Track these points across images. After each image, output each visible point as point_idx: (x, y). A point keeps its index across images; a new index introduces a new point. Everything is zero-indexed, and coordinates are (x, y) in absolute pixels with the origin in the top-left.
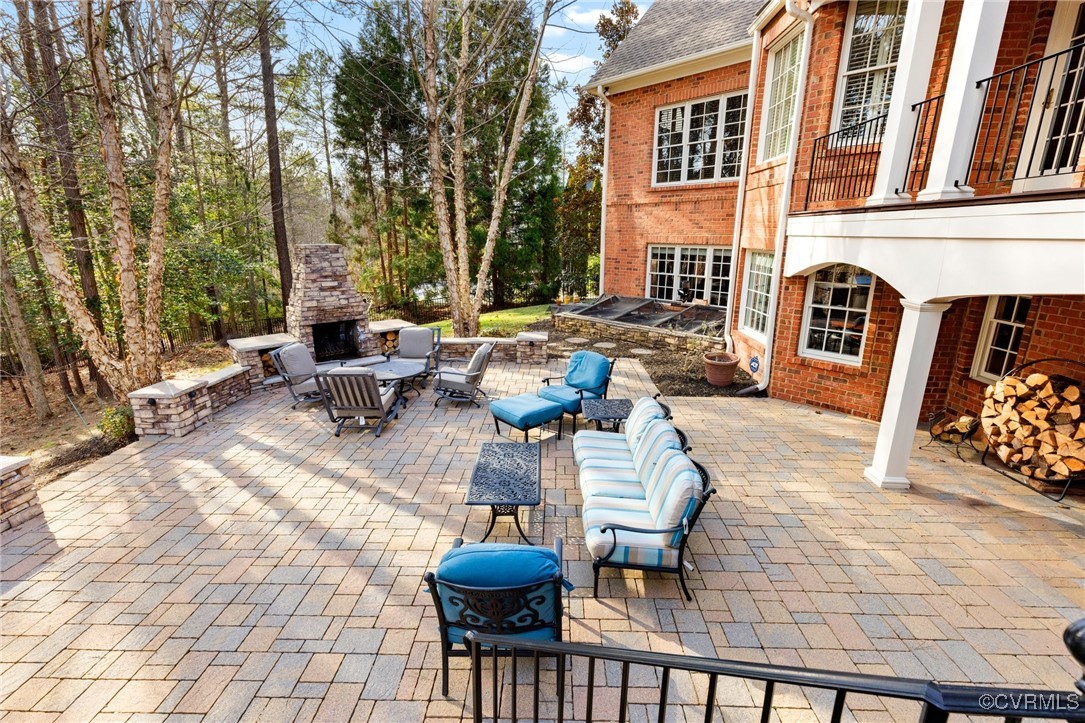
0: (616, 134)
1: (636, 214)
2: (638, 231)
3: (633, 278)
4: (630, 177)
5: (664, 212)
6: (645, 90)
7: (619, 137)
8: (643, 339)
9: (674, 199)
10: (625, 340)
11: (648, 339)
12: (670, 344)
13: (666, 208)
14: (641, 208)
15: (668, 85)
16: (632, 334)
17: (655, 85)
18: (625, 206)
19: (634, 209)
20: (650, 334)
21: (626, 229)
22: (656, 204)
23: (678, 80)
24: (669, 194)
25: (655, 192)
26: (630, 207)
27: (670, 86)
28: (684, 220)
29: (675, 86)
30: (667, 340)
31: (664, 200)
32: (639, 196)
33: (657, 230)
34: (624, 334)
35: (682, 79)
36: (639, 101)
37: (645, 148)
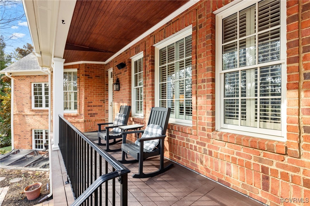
0: (16, 89)
1: (26, 118)
2: (28, 124)
3: (27, 142)
4: (23, 105)
5: (37, 118)
6: (27, 76)
7: (18, 90)
8: (19, 173)
9: (40, 114)
10: (11, 175)
11: (21, 173)
12: (30, 174)
13: (38, 116)
14: (28, 116)
15: (35, 76)
16: (14, 171)
17: (31, 76)
18: (21, 115)
19: (25, 116)
20: (22, 170)
21: (23, 123)
22: (34, 115)
23: (38, 75)
24: (38, 112)
25: (33, 111)
26: (24, 115)
27: (36, 77)
28: (44, 121)
29: (37, 77)
30: (29, 172)
31: (37, 114)
32: (27, 111)
33: (35, 124)
34: (11, 172)
35: (40, 75)
36: (25, 80)
37: (29, 95)
